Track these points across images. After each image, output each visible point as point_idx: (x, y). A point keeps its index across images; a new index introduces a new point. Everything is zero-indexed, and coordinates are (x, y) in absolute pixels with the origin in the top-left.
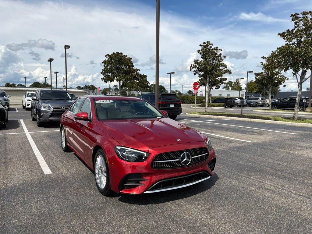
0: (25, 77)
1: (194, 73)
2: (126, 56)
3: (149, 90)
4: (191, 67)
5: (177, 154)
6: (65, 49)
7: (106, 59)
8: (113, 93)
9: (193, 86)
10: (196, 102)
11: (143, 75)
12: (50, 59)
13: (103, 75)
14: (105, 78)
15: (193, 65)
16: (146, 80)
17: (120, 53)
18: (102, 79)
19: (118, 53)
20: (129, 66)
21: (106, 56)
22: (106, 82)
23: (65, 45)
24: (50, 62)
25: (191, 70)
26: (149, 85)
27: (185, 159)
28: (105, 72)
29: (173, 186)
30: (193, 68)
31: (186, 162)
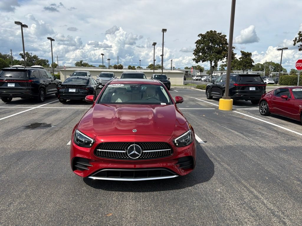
0: (140, 61)
1: (299, 48)
2: (221, 34)
3: (261, 69)
4: (295, 41)
5: (124, 145)
6: (163, 33)
7: (200, 38)
8: (219, 73)
9: (296, 65)
10: (298, 84)
11: (248, 52)
12: (154, 43)
13: (195, 55)
14: (196, 58)
15: (298, 39)
16: (251, 58)
17: (213, 31)
18: (193, 59)
19: (211, 31)
20: (222, 44)
21: (199, 36)
22: (197, 62)
23: (163, 29)
24: (154, 46)
25: (294, 44)
26: (253, 64)
27: (133, 152)
28: (196, 52)
29: (120, 177)
30: (298, 42)
31: (134, 155)
